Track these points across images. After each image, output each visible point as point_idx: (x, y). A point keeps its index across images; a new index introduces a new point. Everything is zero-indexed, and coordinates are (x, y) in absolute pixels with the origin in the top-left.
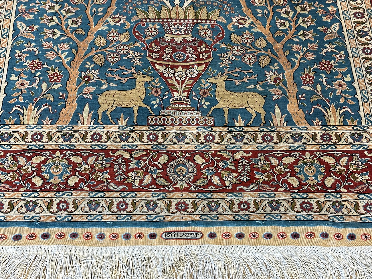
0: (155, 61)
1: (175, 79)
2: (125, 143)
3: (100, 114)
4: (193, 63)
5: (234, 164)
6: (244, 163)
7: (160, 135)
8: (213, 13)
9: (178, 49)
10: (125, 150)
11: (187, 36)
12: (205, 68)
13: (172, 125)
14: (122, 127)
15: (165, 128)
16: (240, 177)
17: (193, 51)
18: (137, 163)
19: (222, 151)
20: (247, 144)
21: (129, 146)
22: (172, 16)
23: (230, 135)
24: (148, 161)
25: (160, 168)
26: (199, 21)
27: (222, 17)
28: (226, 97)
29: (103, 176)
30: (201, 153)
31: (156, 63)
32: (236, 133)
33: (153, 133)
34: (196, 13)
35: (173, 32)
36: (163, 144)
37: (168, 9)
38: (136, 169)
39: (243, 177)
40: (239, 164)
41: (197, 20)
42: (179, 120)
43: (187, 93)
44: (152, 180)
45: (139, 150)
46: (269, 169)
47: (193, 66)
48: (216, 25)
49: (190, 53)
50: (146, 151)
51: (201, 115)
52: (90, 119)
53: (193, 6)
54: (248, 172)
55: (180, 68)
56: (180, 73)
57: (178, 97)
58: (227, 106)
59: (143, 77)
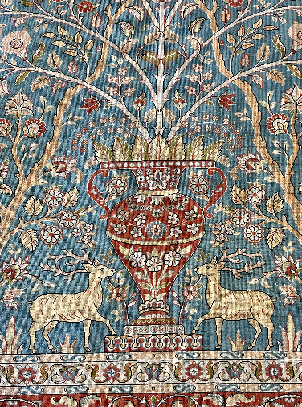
0: (119, 239)
1: (147, 270)
2: (71, 383)
3: (33, 336)
7: (122, 369)
10: (71, 396)
14: (67, 357)
15: (130, 356)
19: (210, 394)
20: (245, 381)
22: (150, 155)
26: (191, 164)
30: (183, 398)
31: (121, 243)
32: (232, 362)
33: (112, 366)
34: (186, 149)
35: (150, 185)
36: (127, 383)
37: (145, 143)
41: (187, 161)
42: (153, 340)
43: (164, 294)
45: (92, 394)
47: (175, 247)
48: (216, 169)
49: (173, 225)
50: (101, 395)
51: (183, 333)
52: (17, 344)
53: (182, 136)
55: (155, 250)
56: (155, 260)
57: (151, 301)
58: (222, 316)
59: (100, 269)
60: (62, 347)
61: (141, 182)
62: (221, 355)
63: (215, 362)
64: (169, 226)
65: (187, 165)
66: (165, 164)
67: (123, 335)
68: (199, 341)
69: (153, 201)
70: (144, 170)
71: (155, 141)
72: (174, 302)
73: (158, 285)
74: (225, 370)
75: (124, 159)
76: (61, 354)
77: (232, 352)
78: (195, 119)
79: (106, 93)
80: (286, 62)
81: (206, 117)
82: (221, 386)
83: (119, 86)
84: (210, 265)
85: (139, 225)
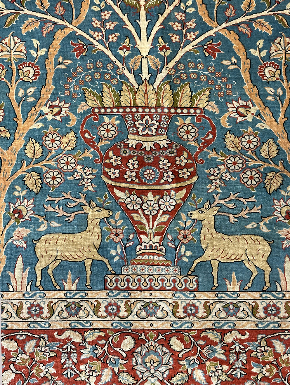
0: (114, 183)
1: (144, 213)
2: (75, 318)
3: (39, 273)
4: (168, 187)
5: (224, 352)
6: (237, 350)
7: (122, 305)
8: (200, 94)
9: (147, 162)
10: (76, 330)
11: (161, 138)
12: (186, 194)
13: (140, 290)
14: (71, 294)
15: (130, 294)
16: (232, 372)
17: (169, 164)
18: (92, 351)
19: (208, 331)
20: (243, 319)
21: (81, 324)
22: (138, 101)
23: (219, 306)
24: (106, 346)
25: (123, 358)
26: (179, 111)
27: (212, 103)
28: (215, 242)
29: (47, 370)
30: (180, 334)
31: (116, 187)
32: (228, 301)
33: (113, 302)
34: (173, 95)
35: (140, 130)
36: (127, 319)
37: (132, 89)
38: (91, 359)
39: (236, 372)
40: (231, 352)
41: (176, 108)
42: (150, 280)
43: (159, 237)
44: (112, 376)
45: (95, 329)
46: (271, 359)
47: (169, 190)
48: (204, 117)
49: (165, 170)
50: (104, 330)
51: (179, 274)
52: (25, 282)
53: (169, 83)
54: (243, 364)
55: (150, 194)
56: (150, 203)
57: (147, 243)
58: (217, 258)
59: (97, 211)
60: (65, 284)
61: (131, 127)
62: (217, 296)
63: (211, 301)
64: (161, 171)
65: (176, 112)
66: (153, 110)
67: (122, 274)
68: (195, 281)
69: (144, 146)
70: (133, 115)
71: (142, 87)
72: (170, 244)
73: (154, 228)
74: (221, 309)
75: (113, 105)
76: (65, 290)
77: (227, 293)
78: (181, 66)
79: (92, 37)
80: (272, 13)
81: (191, 65)
82: (219, 324)
83: (104, 31)
84: (203, 210)
85: (132, 170)
